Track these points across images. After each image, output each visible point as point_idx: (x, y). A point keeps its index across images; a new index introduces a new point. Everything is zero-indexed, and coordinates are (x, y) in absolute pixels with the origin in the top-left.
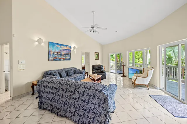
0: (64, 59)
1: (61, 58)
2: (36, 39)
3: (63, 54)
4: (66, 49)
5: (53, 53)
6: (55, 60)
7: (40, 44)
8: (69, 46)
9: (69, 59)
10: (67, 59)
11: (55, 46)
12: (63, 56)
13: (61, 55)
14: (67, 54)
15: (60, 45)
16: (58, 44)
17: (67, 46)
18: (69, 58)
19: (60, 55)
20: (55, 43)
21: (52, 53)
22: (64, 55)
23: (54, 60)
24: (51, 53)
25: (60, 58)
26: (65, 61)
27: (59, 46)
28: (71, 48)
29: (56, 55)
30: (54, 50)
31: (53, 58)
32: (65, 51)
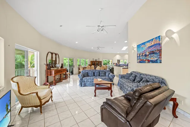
0: (149, 61)
3: (147, 54)
4: (151, 46)
5: (139, 55)
6: (141, 63)
10: (153, 61)
18: (156, 59)
20: (140, 44)
22: (148, 55)
31: (139, 60)
32: (149, 50)
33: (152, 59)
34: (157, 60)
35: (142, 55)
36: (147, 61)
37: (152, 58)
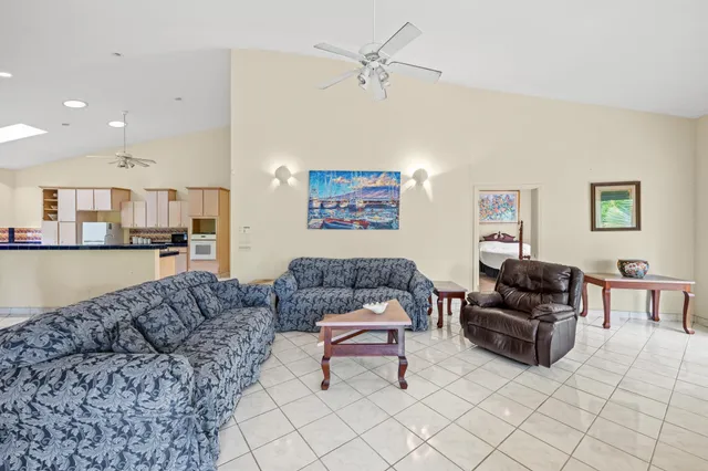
0: (364, 225)
1: (352, 222)
2: (273, 171)
3: (359, 204)
4: (373, 188)
5: (322, 205)
6: (329, 228)
7: (283, 182)
8: (390, 173)
9: (389, 226)
10: (378, 224)
11: (328, 180)
12: (359, 214)
13: (352, 208)
14: (379, 205)
15: (347, 174)
16: (339, 173)
17: (380, 173)
18: (387, 220)
19: (347, 211)
20: (329, 172)
21: (318, 205)
22: (362, 209)
23: (324, 226)
24: (316, 204)
25: (348, 219)
26: (371, 232)
27: (345, 181)
28: (399, 178)
29: (330, 211)
30: (324, 196)
31: (320, 221)
32: (368, 196)
33: (376, 219)
34: (392, 222)
35: (337, 207)
36: (356, 225)
37: (376, 217)
